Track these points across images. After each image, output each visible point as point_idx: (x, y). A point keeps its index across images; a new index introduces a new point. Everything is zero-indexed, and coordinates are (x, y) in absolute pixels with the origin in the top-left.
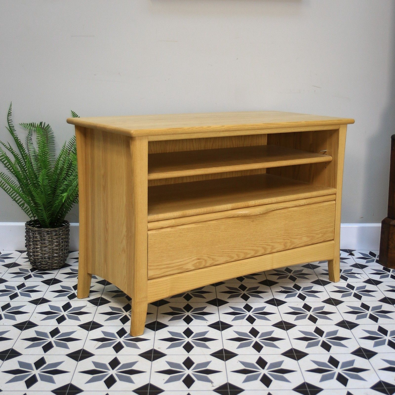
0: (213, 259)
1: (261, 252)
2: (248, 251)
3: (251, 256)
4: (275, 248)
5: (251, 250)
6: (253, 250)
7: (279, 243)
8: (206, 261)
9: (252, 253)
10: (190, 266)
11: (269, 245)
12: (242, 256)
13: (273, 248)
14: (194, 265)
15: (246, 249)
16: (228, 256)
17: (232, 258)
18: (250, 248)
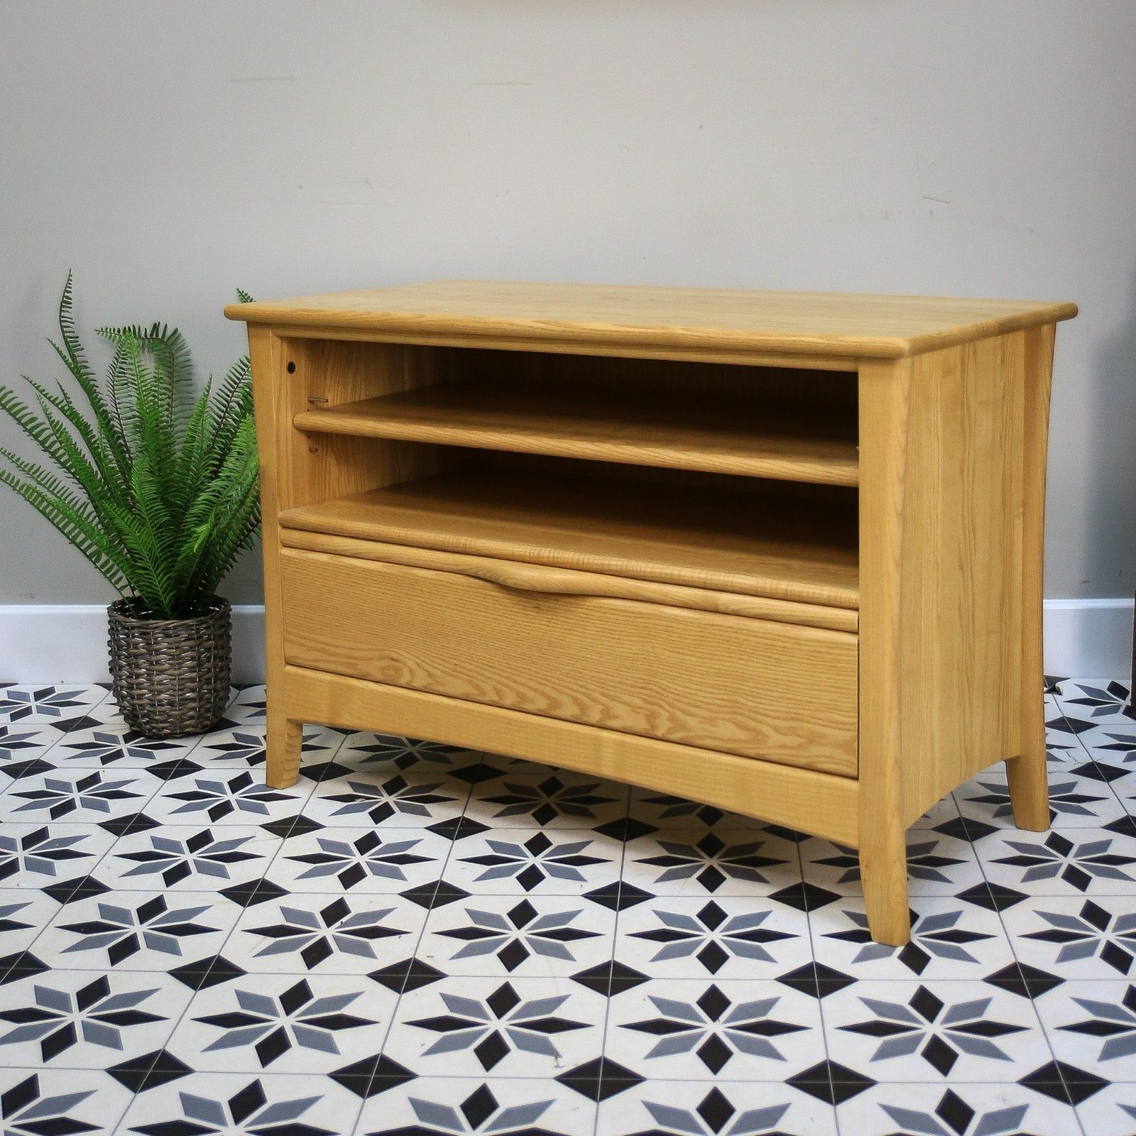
0: (430, 675)
1: (570, 710)
2: (531, 694)
3: (539, 710)
4: (615, 717)
5: (536, 690)
6: (543, 694)
7: (628, 704)
8: (411, 671)
9: (542, 704)
10: (373, 668)
11: (595, 700)
12: (510, 700)
13: (606, 712)
14: (382, 669)
15: (522, 684)
16: (470, 682)
17: (483, 693)
18: (533, 684)
